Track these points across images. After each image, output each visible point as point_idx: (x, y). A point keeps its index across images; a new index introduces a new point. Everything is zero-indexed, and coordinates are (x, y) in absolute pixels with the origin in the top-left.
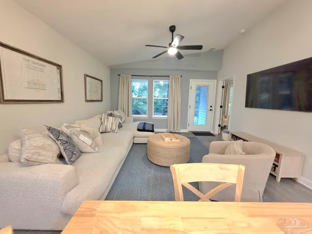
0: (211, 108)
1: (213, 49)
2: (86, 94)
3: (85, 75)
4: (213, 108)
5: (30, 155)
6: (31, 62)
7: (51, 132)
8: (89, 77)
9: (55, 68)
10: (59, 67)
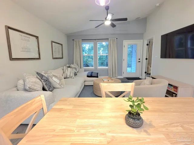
0: (139, 60)
1: (139, 18)
2: (52, 54)
3: (51, 41)
4: (141, 60)
5: (31, 86)
6: (23, 36)
7: (38, 75)
8: (54, 42)
9: (35, 38)
10: (37, 37)
